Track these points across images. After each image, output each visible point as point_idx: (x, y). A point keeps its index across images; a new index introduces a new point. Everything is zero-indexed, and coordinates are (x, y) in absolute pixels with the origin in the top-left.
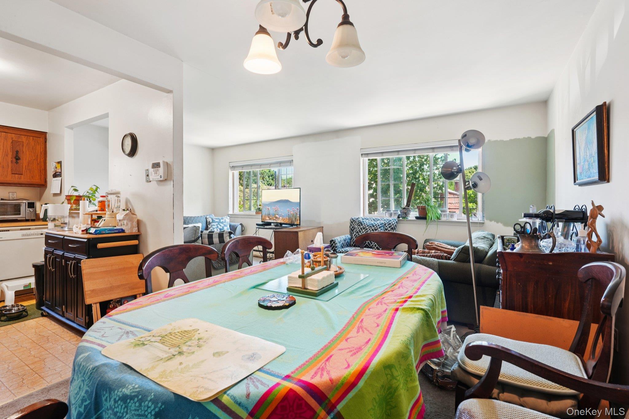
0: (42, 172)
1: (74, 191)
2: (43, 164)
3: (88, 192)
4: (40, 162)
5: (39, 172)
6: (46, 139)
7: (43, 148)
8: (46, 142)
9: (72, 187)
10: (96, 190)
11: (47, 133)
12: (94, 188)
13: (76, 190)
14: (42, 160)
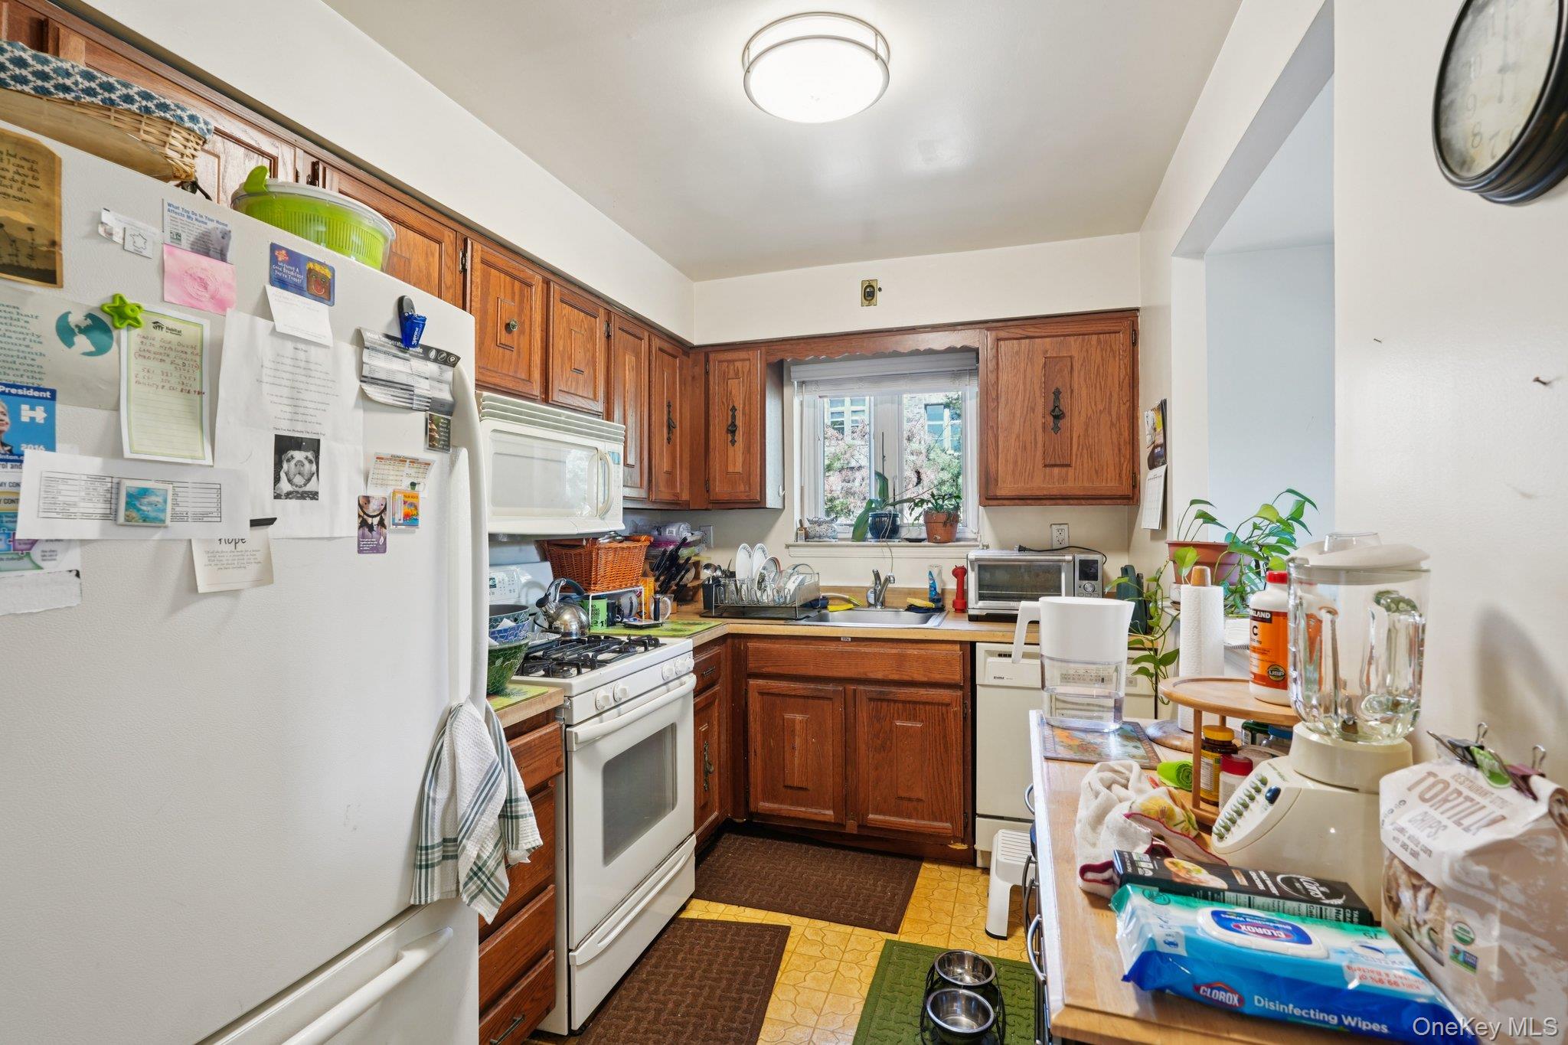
0: (1123, 451)
1: (1201, 521)
2: (1125, 423)
3: (1256, 527)
4: (1118, 419)
5: (1116, 451)
6: (1135, 333)
7: (1126, 368)
8: (1135, 343)
9: (1193, 502)
10: (1297, 516)
11: (1137, 310)
12: (1285, 507)
13: (1208, 519)
14: (1124, 409)
